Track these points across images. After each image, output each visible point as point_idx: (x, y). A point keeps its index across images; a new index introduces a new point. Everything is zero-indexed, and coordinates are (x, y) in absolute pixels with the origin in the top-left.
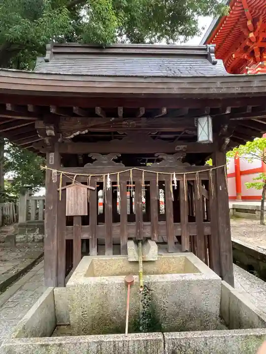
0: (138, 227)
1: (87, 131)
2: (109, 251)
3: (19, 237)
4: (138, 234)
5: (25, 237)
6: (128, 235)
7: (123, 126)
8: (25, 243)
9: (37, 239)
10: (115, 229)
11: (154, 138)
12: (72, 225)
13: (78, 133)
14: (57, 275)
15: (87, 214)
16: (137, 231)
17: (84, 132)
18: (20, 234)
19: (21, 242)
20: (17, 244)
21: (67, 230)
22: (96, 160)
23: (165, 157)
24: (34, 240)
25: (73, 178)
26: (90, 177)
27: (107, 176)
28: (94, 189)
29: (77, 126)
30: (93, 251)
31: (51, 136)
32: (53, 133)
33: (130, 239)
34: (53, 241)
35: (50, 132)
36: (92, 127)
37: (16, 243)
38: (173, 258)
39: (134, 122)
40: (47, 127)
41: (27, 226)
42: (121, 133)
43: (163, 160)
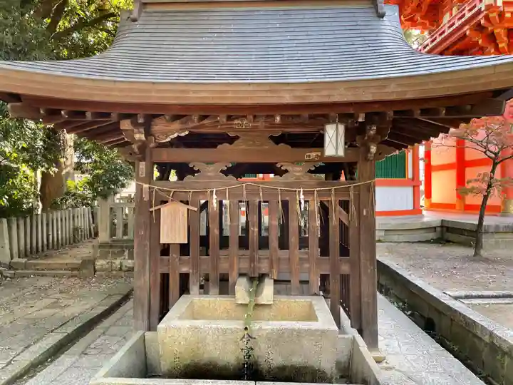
0: (252, 260)
1: (187, 133)
2: (214, 290)
3: (100, 263)
4: (252, 269)
5: (108, 263)
6: (239, 269)
7: (234, 126)
8: (109, 272)
9: (126, 266)
10: (222, 262)
12: (168, 255)
13: (176, 135)
14: (149, 318)
15: (186, 242)
16: (251, 266)
17: (183, 134)
18: (101, 258)
19: (102, 270)
20: (97, 273)
21: (162, 260)
22: (198, 171)
23: (289, 168)
24: (121, 269)
25: (169, 196)
26: (191, 193)
27: (212, 192)
28: (196, 209)
29: (174, 127)
30: (194, 288)
31: (140, 141)
32: (143, 137)
33: (241, 275)
34: (144, 275)
35: (139, 136)
36: (192, 128)
37: (95, 271)
38: (295, 302)
40: (136, 130)
41: (111, 246)
42: (232, 134)
43: (286, 171)
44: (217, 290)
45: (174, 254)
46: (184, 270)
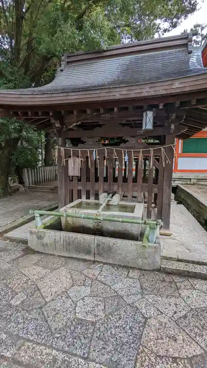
0: (110, 185)
1: (80, 123)
4: (109, 189)
6: (104, 189)
7: (101, 118)
11: (123, 125)
12: (73, 181)
13: (75, 124)
15: (80, 176)
17: (78, 124)
21: (70, 184)
22: (85, 142)
23: (129, 139)
29: (73, 120)
30: (84, 196)
31: (58, 127)
32: (59, 125)
33: (104, 192)
34: (62, 190)
35: (57, 125)
36: (83, 120)
39: (109, 115)
40: (55, 122)
42: (101, 123)
43: (128, 141)
44: (94, 198)
45: (75, 181)
46: (80, 188)
